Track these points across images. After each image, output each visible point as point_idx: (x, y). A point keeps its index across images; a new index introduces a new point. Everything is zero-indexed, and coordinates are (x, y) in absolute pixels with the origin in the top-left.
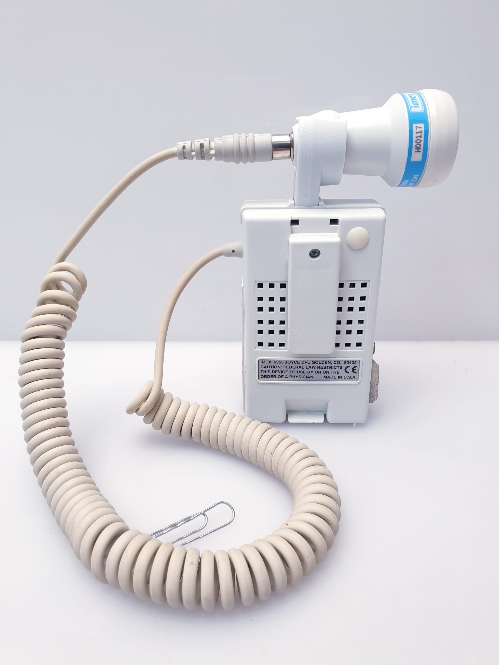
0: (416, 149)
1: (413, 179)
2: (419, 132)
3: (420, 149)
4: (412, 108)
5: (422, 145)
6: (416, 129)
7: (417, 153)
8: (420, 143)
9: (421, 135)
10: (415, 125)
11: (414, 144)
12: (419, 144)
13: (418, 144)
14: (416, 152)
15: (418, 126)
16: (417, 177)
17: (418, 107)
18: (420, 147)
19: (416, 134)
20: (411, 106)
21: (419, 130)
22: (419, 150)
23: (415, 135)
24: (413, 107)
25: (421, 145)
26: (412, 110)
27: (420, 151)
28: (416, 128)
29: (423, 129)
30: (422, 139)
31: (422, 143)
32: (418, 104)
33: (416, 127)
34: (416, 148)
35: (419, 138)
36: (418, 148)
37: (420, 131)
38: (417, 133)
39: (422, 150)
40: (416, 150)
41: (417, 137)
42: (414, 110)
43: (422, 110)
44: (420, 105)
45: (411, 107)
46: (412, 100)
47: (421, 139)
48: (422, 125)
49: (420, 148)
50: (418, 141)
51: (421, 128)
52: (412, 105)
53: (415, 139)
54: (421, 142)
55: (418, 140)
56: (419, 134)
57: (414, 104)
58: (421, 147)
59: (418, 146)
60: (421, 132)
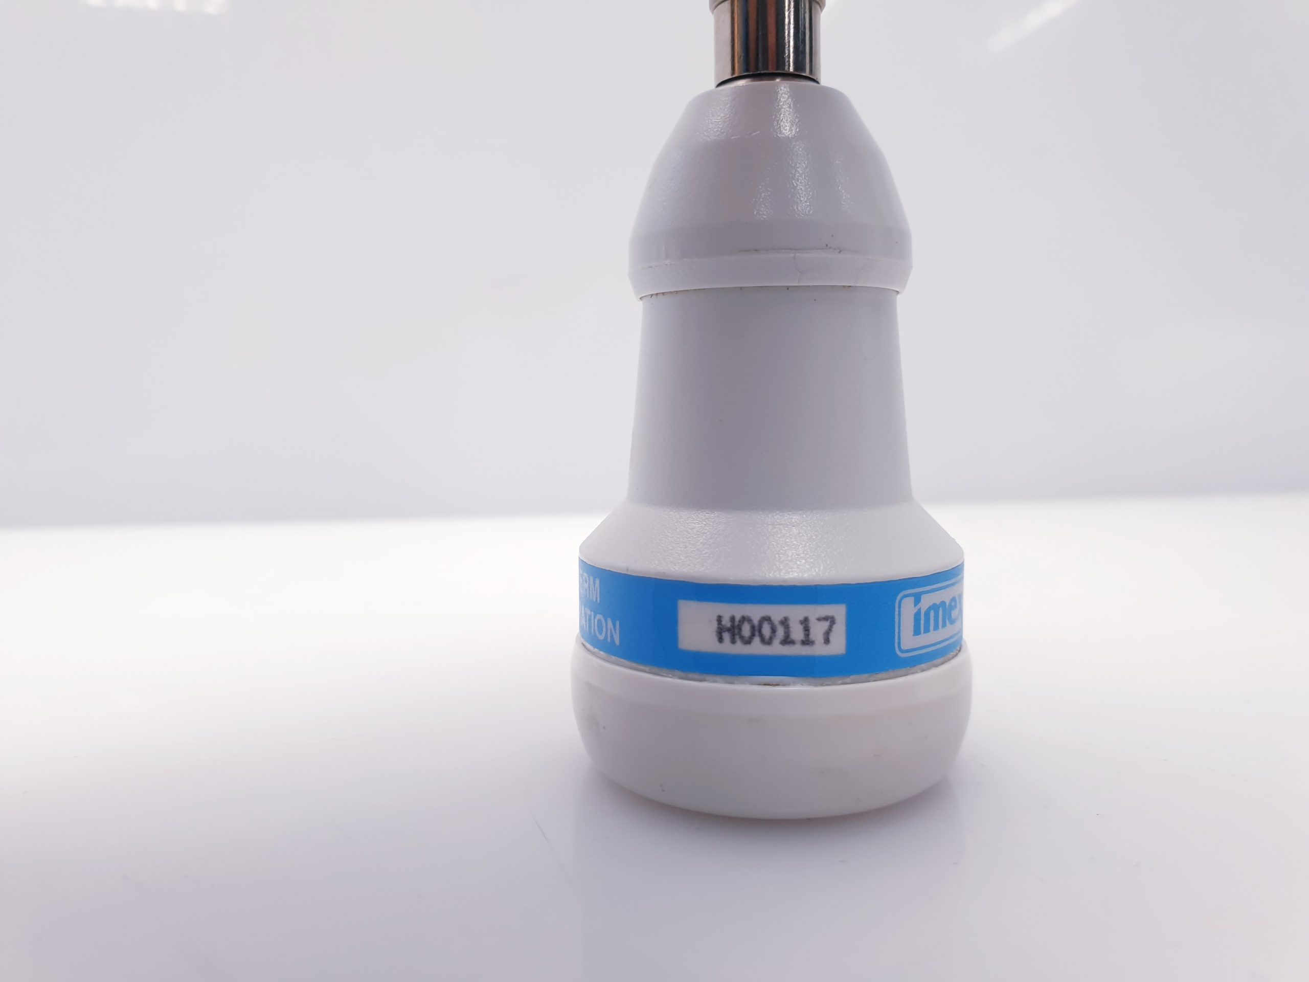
0: (733, 619)
1: (603, 621)
2: (807, 630)
3: (733, 641)
4: (911, 600)
5: (748, 646)
6: (819, 619)
7: (715, 625)
8: (757, 640)
9: (792, 642)
10: (839, 611)
11: (755, 612)
12: (753, 635)
13: (753, 627)
14: (719, 619)
15: (835, 627)
16: (609, 640)
17: (917, 632)
18: (742, 638)
19: (801, 618)
20: (923, 597)
21: (818, 630)
22: (726, 636)
23: (795, 613)
24: (918, 607)
25: (748, 642)
26: (905, 601)
27: (721, 639)
28: (826, 619)
29: (819, 649)
30: (777, 649)
31: (756, 648)
32: (927, 630)
33: (832, 620)
34: (737, 623)
35: (780, 632)
36: (736, 631)
37: (812, 636)
38: (805, 622)
39: (728, 648)
40: (726, 622)
41: (785, 622)
42: (907, 610)
43: (904, 647)
44: (925, 639)
45: (917, 599)
46: (943, 603)
47: (776, 642)
48: (838, 645)
49: (737, 637)
50: (766, 630)
51: (827, 641)
52: (927, 601)
53: (777, 612)
54: (763, 641)
55: (774, 631)
56: (797, 633)
57: (927, 614)
58: (739, 643)
59: (746, 630)
60: (807, 642)
